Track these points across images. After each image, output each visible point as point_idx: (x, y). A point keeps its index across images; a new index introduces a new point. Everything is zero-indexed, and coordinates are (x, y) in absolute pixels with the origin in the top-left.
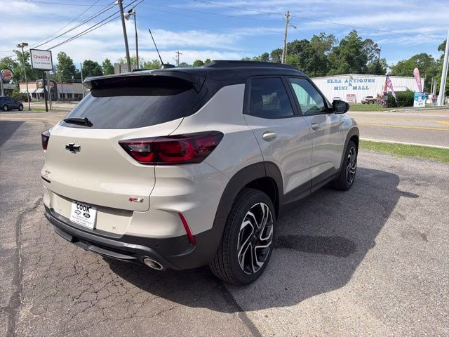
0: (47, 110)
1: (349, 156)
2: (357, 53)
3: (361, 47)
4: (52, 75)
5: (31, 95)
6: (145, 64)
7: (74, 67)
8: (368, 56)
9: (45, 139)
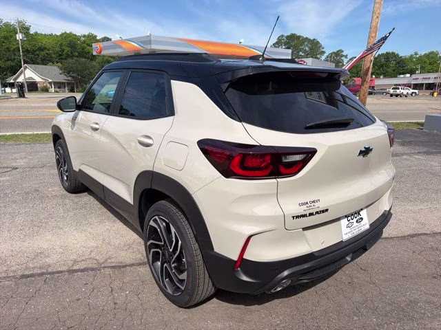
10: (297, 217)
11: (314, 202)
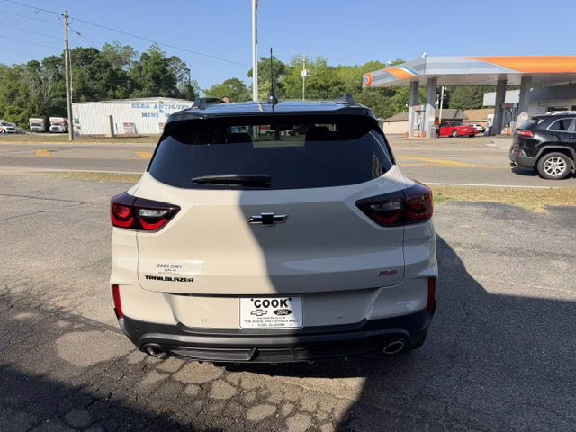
2: (164, 71)
3: (167, 65)
8: (178, 75)
10: (151, 278)
11: (177, 266)
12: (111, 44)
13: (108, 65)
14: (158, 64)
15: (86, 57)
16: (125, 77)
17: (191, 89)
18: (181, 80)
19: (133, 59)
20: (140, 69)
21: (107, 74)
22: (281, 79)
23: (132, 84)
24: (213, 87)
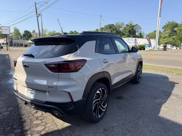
0: (7, 50)
1: (139, 69)
2: (132, 29)
3: (134, 27)
4: (11, 36)
5: (2, 44)
6: (50, 32)
7: (20, 33)
8: (137, 30)
9: (15, 62)
12: (118, 22)
13: (116, 29)
14: (131, 27)
15: (110, 27)
16: (120, 32)
17: (141, 34)
18: (138, 32)
19: (124, 26)
20: (125, 29)
21: (115, 31)
22: (176, 29)
23: (122, 34)
24: (149, 33)
